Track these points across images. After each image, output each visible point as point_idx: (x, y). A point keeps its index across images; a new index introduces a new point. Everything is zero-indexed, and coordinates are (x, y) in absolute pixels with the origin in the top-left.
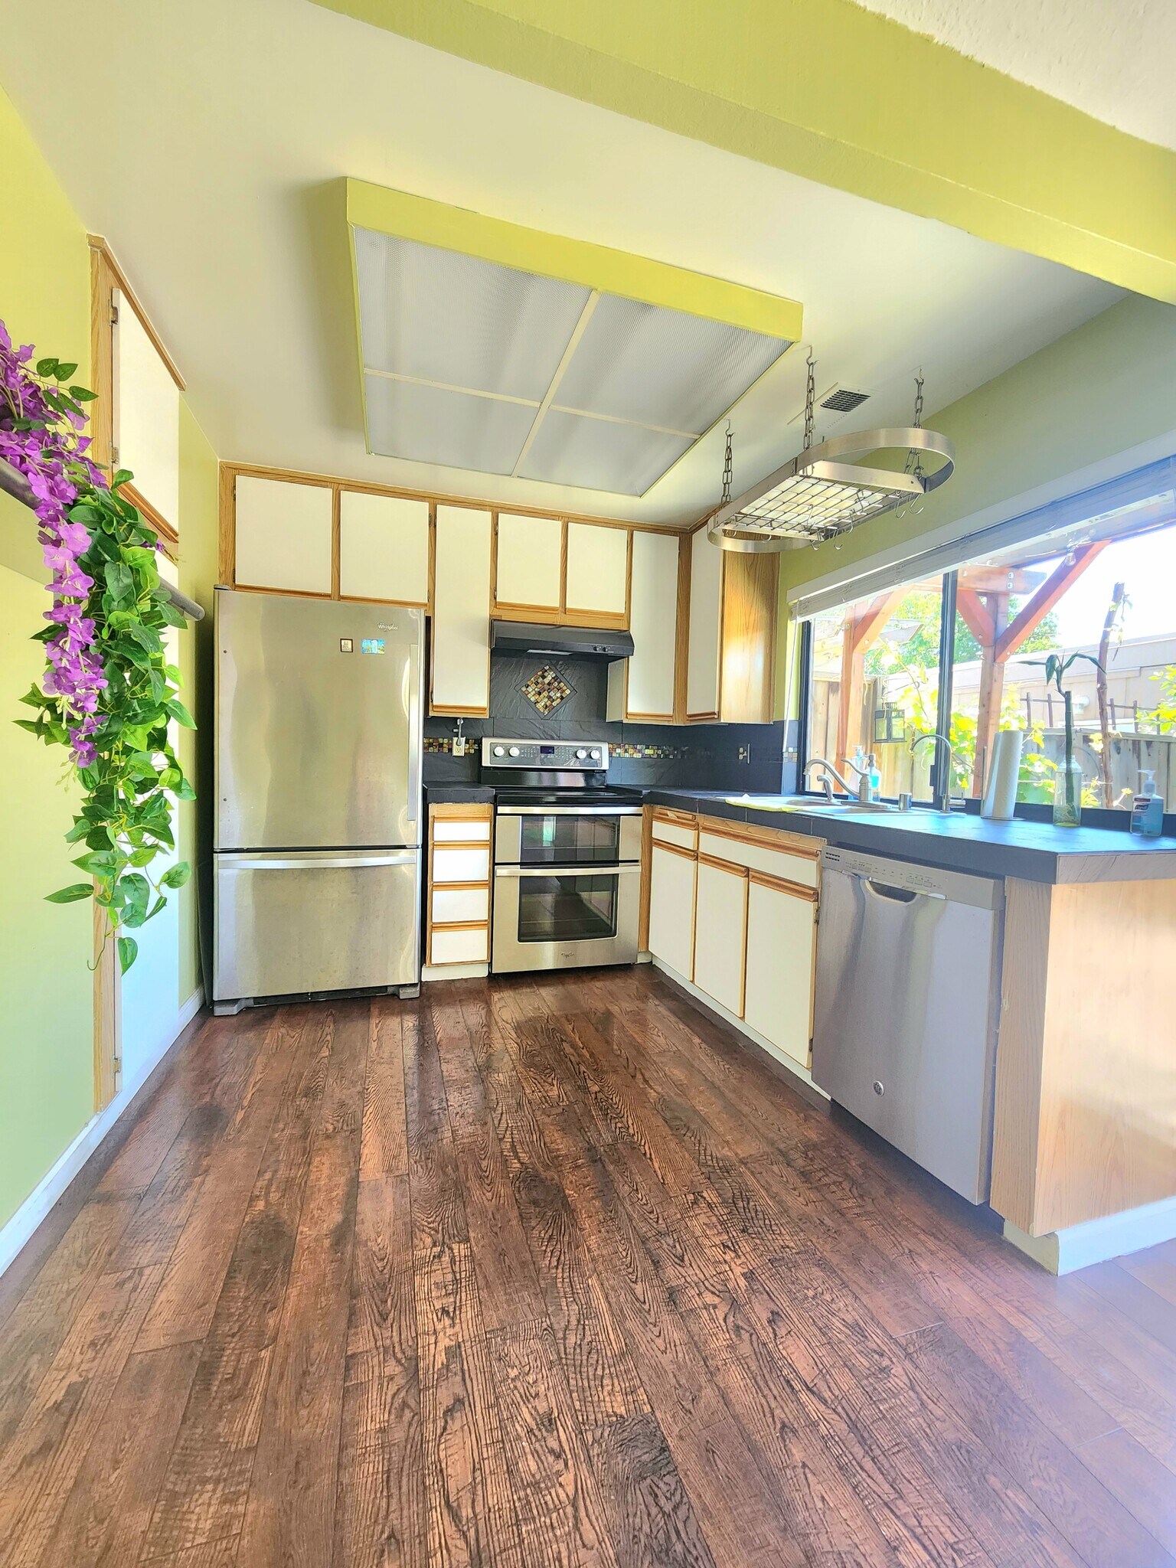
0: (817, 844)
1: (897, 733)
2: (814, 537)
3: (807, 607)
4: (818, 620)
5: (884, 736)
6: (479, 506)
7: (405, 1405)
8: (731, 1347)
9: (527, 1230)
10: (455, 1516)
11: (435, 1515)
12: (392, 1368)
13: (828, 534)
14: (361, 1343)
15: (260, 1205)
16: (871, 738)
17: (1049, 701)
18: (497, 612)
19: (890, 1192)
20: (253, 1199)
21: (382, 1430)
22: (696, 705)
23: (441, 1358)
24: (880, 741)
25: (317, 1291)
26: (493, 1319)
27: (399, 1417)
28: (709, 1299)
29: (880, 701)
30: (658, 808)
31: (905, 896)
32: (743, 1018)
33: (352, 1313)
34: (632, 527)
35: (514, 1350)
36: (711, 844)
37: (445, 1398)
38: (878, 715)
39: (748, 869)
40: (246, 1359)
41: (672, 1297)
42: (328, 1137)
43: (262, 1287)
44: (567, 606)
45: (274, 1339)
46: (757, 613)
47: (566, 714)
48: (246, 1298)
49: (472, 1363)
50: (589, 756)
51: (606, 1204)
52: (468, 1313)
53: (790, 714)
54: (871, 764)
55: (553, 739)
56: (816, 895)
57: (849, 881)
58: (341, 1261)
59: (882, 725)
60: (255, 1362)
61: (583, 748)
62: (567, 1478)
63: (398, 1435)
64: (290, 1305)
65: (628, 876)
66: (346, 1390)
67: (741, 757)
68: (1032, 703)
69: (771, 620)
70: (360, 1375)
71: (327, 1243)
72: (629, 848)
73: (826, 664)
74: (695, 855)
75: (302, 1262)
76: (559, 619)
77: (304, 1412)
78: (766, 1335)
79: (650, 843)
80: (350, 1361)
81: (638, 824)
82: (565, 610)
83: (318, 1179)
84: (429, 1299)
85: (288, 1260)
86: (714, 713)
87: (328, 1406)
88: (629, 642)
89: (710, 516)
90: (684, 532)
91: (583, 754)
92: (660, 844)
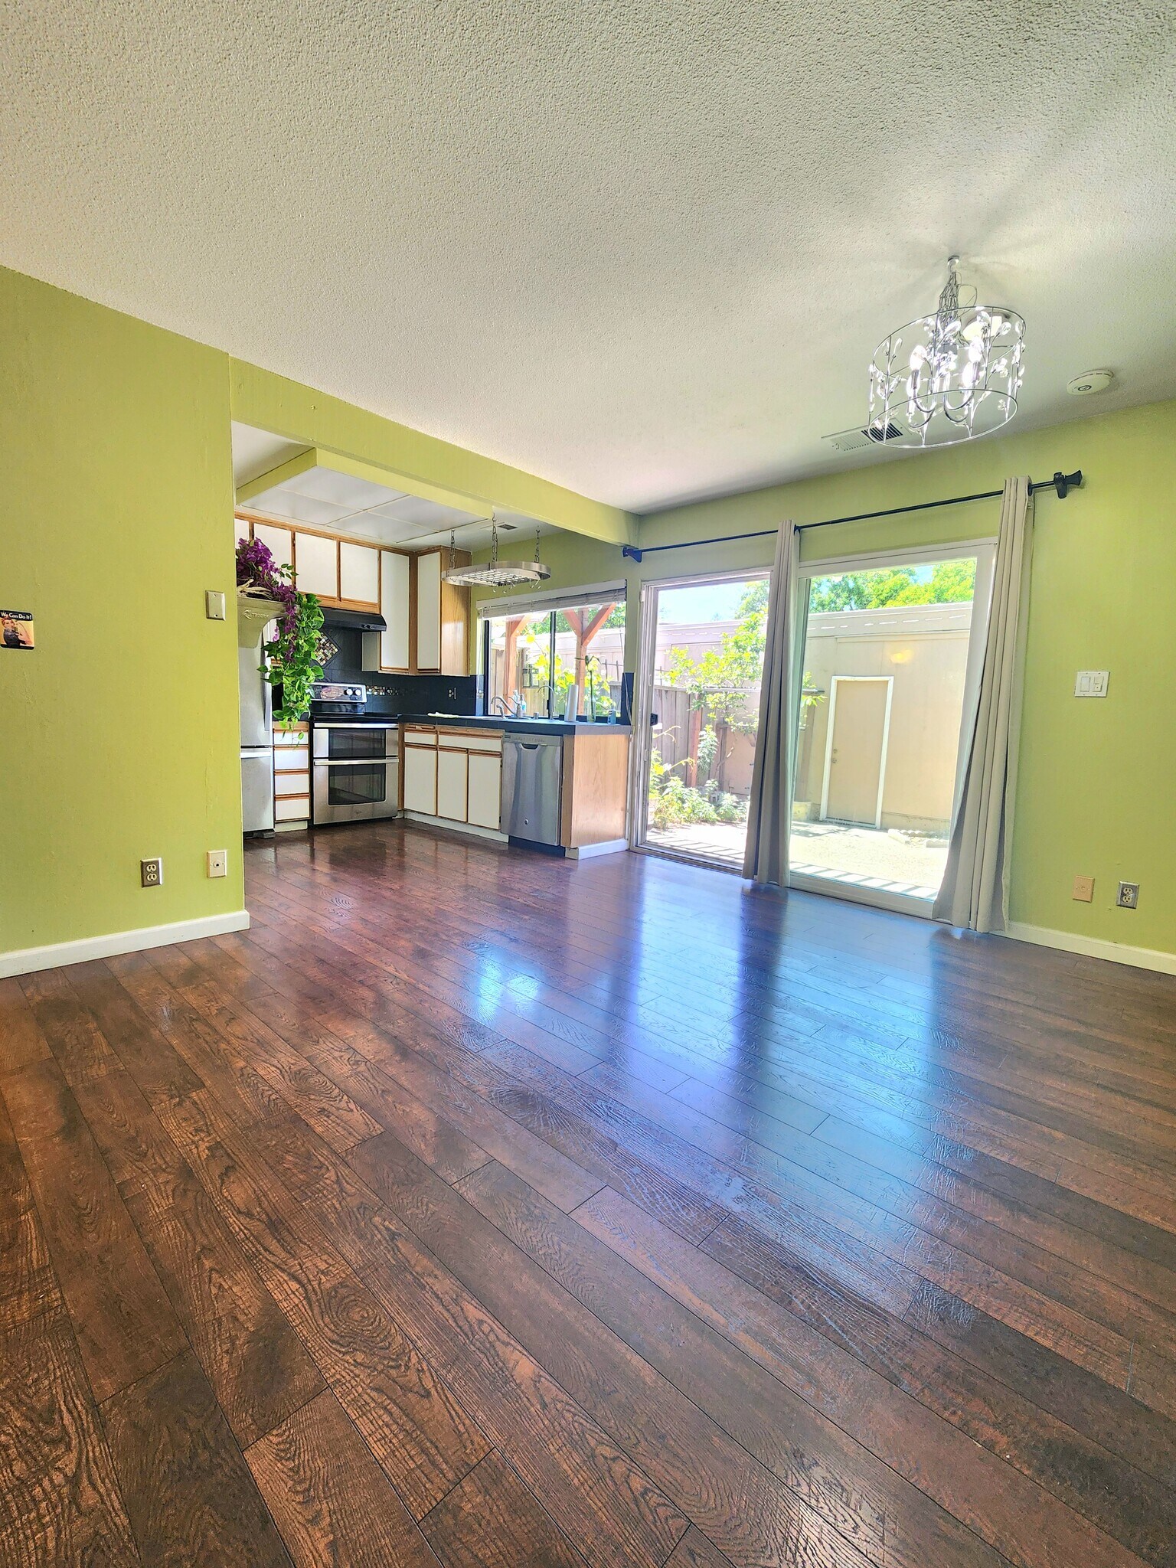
0: (501, 733)
1: (535, 682)
2: (493, 585)
3: (487, 612)
4: (493, 621)
5: (528, 684)
6: (283, 527)
13: (500, 584)
16: (521, 685)
17: (617, 665)
22: (424, 663)
24: (526, 687)
29: (525, 663)
30: (408, 725)
31: (534, 747)
32: (468, 821)
36: (445, 740)
38: (525, 671)
39: (467, 749)
44: (342, 597)
46: (460, 611)
47: (336, 665)
50: (354, 693)
53: (479, 671)
54: (521, 699)
55: (328, 682)
56: (500, 755)
57: (514, 746)
59: (527, 676)
61: (349, 688)
65: (391, 765)
67: (450, 695)
68: (608, 666)
69: (468, 617)
72: (390, 750)
73: (497, 641)
74: (435, 748)
76: (337, 604)
79: (403, 745)
81: (396, 733)
82: (340, 599)
86: (437, 669)
88: (381, 622)
89: (430, 550)
90: (413, 555)
91: (350, 692)
92: (410, 745)
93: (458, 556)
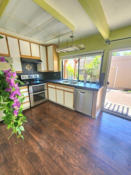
0: (73, 88)
4: (63, 60)
7: (63, 160)
8: (83, 137)
9: (60, 136)
10: (75, 166)
11: (74, 167)
12: (59, 158)
14: (54, 158)
15: (26, 152)
18: (21, 56)
19: (84, 117)
20: (24, 152)
21: (63, 165)
23: (63, 154)
25: (44, 157)
26: (64, 147)
27: (64, 162)
28: (79, 133)
32: (64, 104)
33: (50, 156)
34: (40, 45)
35: (68, 148)
37: (66, 157)
39: (64, 90)
40: (43, 170)
41: (76, 135)
42: (27, 138)
43: (37, 161)
45: (44, 165)
48: (36, 164)
49: (66, 152)
51: (65, 129)
52: (61, 148)
56: (73, 93)
58: (44, 152)
60: (44, 169)
62: (80, 156)
63: (65, 164)
64: (42, 161)
65: (46, 91)
66: (57, 164)
67: (55, 75)
69: (58, 60)
70: (57, 161)
71: (40, 151)
75: (39, 155)
76: (31, 58)
77: (54, 169)
78: (84, 134)
80: (55, 161)
81: (46, 85)
82: (32, 56)
83: (31, 145)
84: (57, 149)
85: (37, 156)
86: (53, 71)
87: (56, 167)
88: (41, 61)
89: (50, 45)
90: (46, 46)
91: (36, 76)
92: (49, 87)
93: (56, 46)
